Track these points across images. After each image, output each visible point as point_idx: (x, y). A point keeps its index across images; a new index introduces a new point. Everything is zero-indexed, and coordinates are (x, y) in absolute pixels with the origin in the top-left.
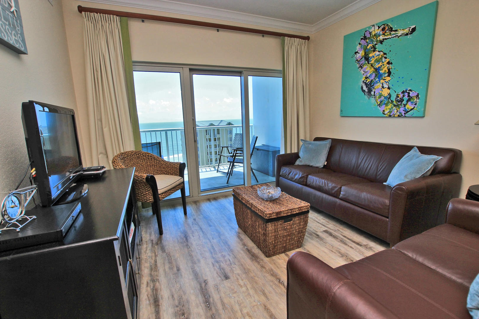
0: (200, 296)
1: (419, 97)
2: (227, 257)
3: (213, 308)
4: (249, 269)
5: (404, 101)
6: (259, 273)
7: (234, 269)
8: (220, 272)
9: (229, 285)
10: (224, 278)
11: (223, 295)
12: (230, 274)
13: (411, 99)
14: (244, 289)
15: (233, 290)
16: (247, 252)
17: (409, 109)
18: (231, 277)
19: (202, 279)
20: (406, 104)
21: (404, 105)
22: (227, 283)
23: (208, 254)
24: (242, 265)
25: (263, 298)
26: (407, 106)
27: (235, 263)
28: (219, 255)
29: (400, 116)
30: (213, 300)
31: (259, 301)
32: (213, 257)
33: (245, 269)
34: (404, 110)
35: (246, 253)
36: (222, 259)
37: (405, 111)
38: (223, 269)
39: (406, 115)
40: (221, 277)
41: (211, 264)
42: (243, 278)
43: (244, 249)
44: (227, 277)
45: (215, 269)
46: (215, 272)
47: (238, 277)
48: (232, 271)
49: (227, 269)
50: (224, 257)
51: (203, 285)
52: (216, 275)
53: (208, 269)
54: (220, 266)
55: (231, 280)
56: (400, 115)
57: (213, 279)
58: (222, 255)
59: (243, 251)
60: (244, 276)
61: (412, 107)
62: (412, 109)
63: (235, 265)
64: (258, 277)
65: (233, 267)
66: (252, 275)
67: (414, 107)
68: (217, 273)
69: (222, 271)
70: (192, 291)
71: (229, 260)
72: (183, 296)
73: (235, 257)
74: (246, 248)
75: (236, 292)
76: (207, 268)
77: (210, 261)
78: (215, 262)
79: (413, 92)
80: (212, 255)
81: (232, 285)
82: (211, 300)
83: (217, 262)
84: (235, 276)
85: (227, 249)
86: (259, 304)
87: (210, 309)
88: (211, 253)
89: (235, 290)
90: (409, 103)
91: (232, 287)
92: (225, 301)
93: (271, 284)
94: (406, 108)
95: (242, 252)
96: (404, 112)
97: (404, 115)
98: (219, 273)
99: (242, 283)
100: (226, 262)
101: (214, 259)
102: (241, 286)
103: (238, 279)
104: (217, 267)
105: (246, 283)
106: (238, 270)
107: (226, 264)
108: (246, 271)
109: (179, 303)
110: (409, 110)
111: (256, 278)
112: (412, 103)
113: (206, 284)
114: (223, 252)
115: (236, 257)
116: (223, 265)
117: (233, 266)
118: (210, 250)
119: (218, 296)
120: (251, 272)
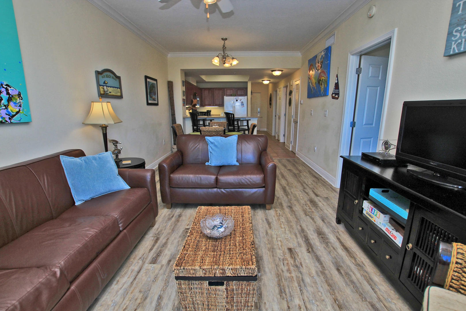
0: (312, 244)
1: (21, 97)
2: (285, 269)
3: (303, 235)
4: (268, 250)
5: (2, 100)
6: (262, 245)
7: (282, 255)
8: (295, 256)
9: (289, 244)
10: (293, 250)
11: (295, 240)
12: (287, 251)
13: (12, 98)
14: (279, 239)
15: (287, 241)
16: (261, 267)
17: (14, 112)
18: (286, 248)
19: (312, 254)
20: (8, 105)
21: (5, 106)
22: (291, 246)
23: (308, 280)
24: (273, 256)
25: (269, 231)
26: (10, 108)
27: (279, 260)
28: (293, 274)
29: (4, 123)
30: (302, 239)
31: (272, 231)
32: (301, 274)
33: (272, 252)
34: (7, 113)
35: (263, 267)
36: (292, 268)
37: (9, 115)
38: (292, 257)
39: (12, 121)
40: (295, 251)
41: (304, 266)
42: (277, 246)
43: (262, 272)
44: (290, 250)
45: (300, 259)
46: (300, 257)
47: (280, 247)
48: (284, 253)
49: (288, 256)
50: (289, 270)
51: (310, 250)
52: (300, 254)
53: (307, 261)
54: (295, 261)
55: (287, 247)
56: (3, 121)
57: (302, 252)
58: (290, 273)
59: (264, 271)
60: (275, 247)
61: (18, 110)
62: (18, 113)
63: (279, 257)
64: (265, 243)
65: (282, 256)
66: (269, 246)
67: (20, 110)
68: (298, 255)
69: (293, 256)
70: (319, 248)
71: (284, 264)
72: (325, 247)
73: (277, 266)
74: (260, 274)
75: (285, 239)
76: (307, 263)
77: (304, 270)
78: (300, 268)
79: (12, 88)
80: (302, 278)
81: (287, 243)
82: (304, 239)
83: (297, 266)
84: (283, 249)
85: (283, 280)
86: (273, 230)
87: (304, 235)
88: (303, 280)
89: (285, 240)
90: (11, 103)
91: (287, 242)
92: (294, 237)
93: (258, 237)
94: (9, 110)
95: (267, 270)
96: (8, 117)
97: (9, 121)
98: (297, 255)
99: (279, 243)
100: (288, 264)
101: (301, 271)
102: (280, 241)
103: (281, 246)
104: (298, 261)
105: (276, 242)
106: (279, 253)
107: (288, 261)
108: (272, 250)
109: (327, 244)
110: (14, 114)
111: (266, 242)
112: (15, 103)
113: (308, 250)
114: (289, 277)
115: (275, 266)
116: (291, 261)
117: (282, 258)
118: (305, 286)
119: (298, 240)
120: (268, 248)
